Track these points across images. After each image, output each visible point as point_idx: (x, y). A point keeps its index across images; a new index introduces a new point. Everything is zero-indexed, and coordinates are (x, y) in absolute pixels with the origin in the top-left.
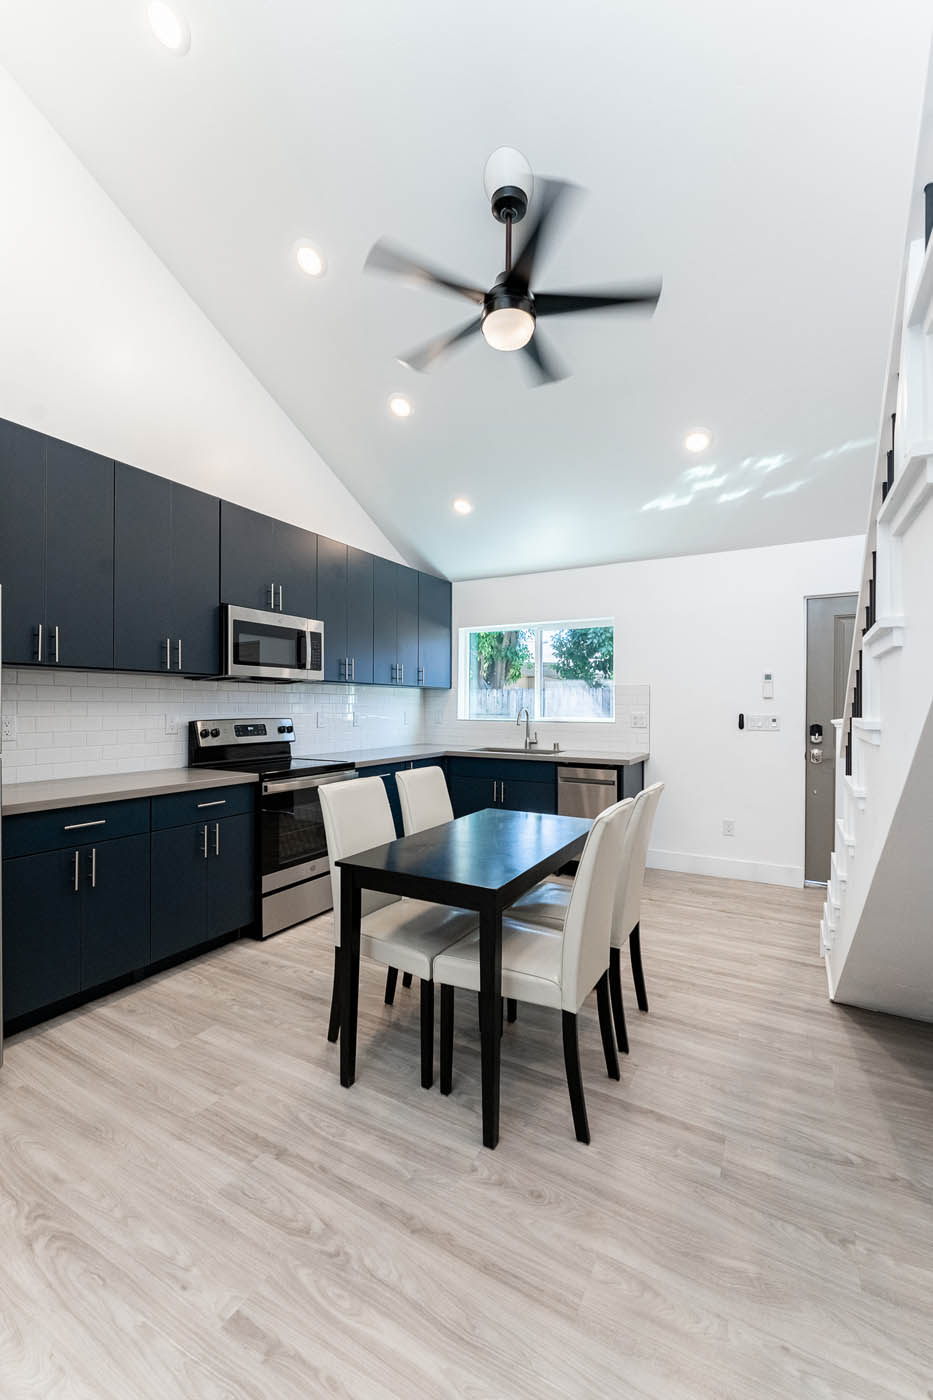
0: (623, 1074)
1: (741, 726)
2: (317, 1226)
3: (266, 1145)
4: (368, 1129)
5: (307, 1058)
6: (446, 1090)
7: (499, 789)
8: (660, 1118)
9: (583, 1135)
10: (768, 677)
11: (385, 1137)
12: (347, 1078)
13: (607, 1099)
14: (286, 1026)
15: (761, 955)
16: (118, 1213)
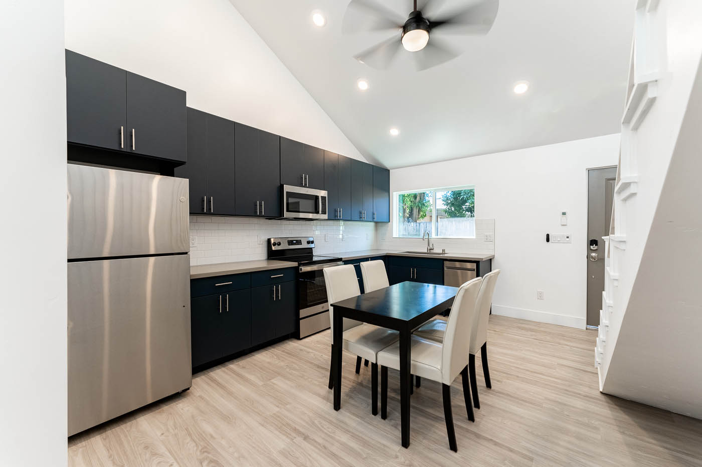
0: (476, 419)
1: (548, 240)
3: (299, 433)
4: (347, 431)
5: (319, 395)
6: (384, 417)
7: (413, 272)
8: (496, 444)
9: (453, 447)
10: (564, 214)
11: (354, 436)
12: (337, 406)
13: (467, 431)
14: (310, 380)
15: (558, 364)
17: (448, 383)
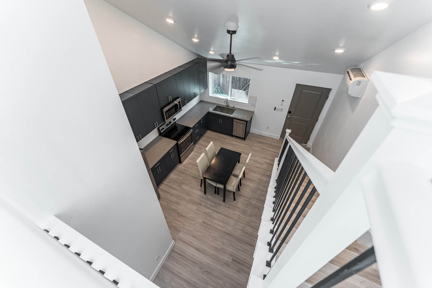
0: (240, 190)
1: (275, 110)
2: (207, 213)
3: (199, 204)
4: (210, 201)
5: (197, 189)
6: (218, 194)
7: (220, 120)
8: (244, 196)
9: (235, 200)
10: (283, 101)
11: (212, 202)
12: (205, 193)
13: (238, 194)
14: (193, 184)
15: (265, 162)
16: (186, 213)
17: (234, 191)
